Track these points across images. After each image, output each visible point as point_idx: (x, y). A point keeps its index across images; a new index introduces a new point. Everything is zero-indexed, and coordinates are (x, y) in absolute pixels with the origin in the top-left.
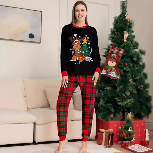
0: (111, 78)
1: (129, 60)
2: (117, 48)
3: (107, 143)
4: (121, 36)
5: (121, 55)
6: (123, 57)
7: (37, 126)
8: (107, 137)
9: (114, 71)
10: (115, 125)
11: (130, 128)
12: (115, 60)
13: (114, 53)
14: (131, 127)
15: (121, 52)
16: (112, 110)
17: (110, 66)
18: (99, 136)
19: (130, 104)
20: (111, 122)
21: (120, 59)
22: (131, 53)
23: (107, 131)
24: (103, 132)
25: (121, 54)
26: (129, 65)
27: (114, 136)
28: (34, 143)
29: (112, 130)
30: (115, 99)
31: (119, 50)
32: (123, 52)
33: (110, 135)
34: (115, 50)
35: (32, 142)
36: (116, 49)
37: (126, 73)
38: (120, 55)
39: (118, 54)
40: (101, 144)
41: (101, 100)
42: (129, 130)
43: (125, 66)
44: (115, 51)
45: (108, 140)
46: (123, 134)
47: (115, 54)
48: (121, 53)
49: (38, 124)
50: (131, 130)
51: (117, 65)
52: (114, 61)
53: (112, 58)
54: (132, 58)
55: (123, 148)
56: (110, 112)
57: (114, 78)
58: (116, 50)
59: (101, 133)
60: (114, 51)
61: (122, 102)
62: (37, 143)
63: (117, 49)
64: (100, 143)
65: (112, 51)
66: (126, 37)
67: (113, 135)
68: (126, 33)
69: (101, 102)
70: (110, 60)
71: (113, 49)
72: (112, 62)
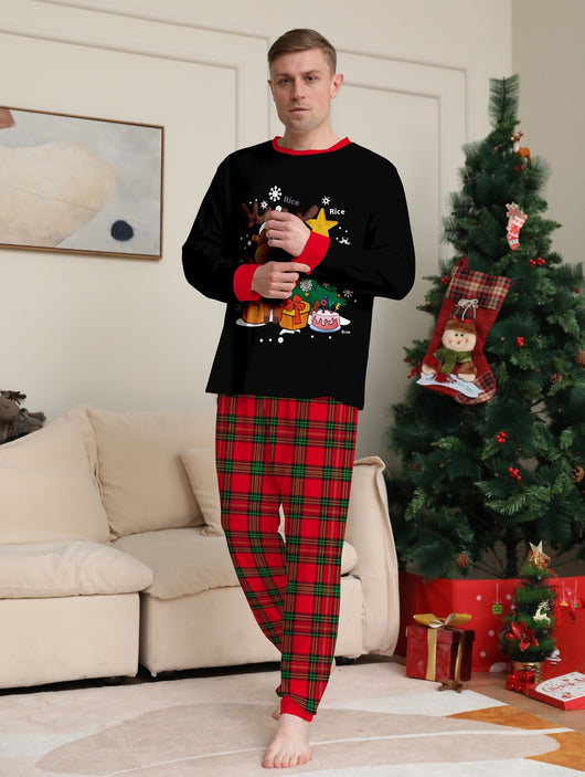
0: (458, 399)
1: (529, 322)
2: (482, 274)
3: (448, 672)
4: (493, 223)
5: (495, 304)
6: (507, 310)
7: (154, 606)
8: (447, 648)
9: (470, 371)
10: (479, 598)
11: (541, 607)
12: (472, 326)
13: (471, 294)
14: (544, 604)
15: (499, 291)
16: (463, 534)
17: (451, 352)
18: (412, 643)
19: (539, 506)
20: (460, 585)
21: (493, 318)
22: (540, 293)
23: (447, 621)
24: (427, 627)
25: (497, 299)
26: (531, 345)
27: (474, 643)
28: (144, 675)
29: (467, 617)
30: (476, 487)
31: (490, 282)
32: (506, 291)
33: (456, 636)
34: (472, 284)
35: (133, 670)
36: (474, 278)
37: (519, 379)
38: (493, 306)
39: (483, 298)
40: (422, 677)
41: (416, 493)
42: (539, 616)
43: (517, 348)
44: (471, 289)
45: (449, 659)
46: (511, 631)
47: (472, 301)
48: (499, 293)
49: (158, 599)
50: (544, 616)
51: (482, 344)
52: (470, 331)
53: (459, 317)
54: (540, 313)
55: (514, 690)
56: (455, 540)
57: (472, 402)
58: (477, 285)
59: (421, 631)
60: (466, 287)
61: (506, 498)
62: (154, 675)
63: (479, 279)
64: (417, 672)
65: (461, 286)
66: (516, 227)
67: (470, 636)
68: (515, 213)
69: (418, 503)
70: (454, 327)
71: (463, 281)
72: (460, 333)
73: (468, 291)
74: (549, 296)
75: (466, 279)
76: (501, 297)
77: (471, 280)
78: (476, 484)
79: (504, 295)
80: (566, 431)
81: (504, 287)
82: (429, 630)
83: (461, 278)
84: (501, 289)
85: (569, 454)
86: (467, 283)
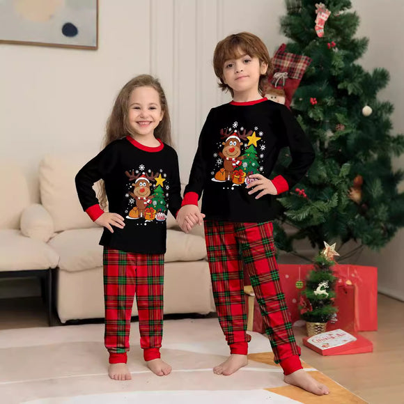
1: (323, 87)
2: (292, 54)
3: (261, 325)
5: (298, 75)
11: (321, 285)
12: (282, 91)
13: (283, 69)
14: (324, 284)
15: (301, 66)
19: (320, 215)
21: (297, 85)
22: (334, 67)
24: (248, 295)
25: (299, 72)
30: (278, 201)
31: (296, 60)
32: (306, 66)
34: (286, 61)
36: (286, 58)
37: (315, 127)
38: (296, 76)
39: (291, 71)
42: (319, 291)
44: (285, 65)
47: (284, 74)
48: (301, 68)
49: (65, 271)
50: (324, 292)
52: (281, 95)
53: (274, 84)
54: (334, 81)
58: (289, 62)
60: (281, 64)
61: (297, 209)
62: (63, 322)
63: (290, 58)
65: (278, 63)
66: (322, 20)
68: (322, 10)
71: (279, 60)
72: (274, 97)
73: (282, 67)
74: (340, 69)
75: (281, 58)
76: (302, 70)
77: (284, 59)
78: (278, 199)
79: (304, 69)
80: (345, 164)
81: (305, 63)
82: (249, 298)
83: (278, 57)
84: (302, 64)
85: (347, 180)
86: (282, 61)
